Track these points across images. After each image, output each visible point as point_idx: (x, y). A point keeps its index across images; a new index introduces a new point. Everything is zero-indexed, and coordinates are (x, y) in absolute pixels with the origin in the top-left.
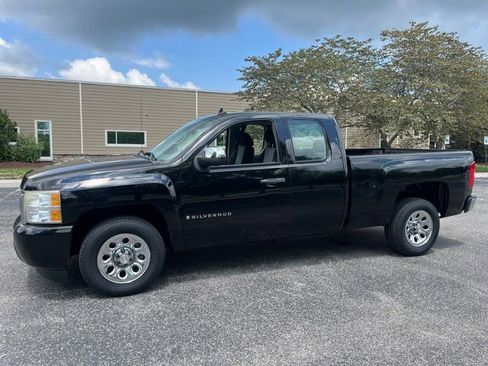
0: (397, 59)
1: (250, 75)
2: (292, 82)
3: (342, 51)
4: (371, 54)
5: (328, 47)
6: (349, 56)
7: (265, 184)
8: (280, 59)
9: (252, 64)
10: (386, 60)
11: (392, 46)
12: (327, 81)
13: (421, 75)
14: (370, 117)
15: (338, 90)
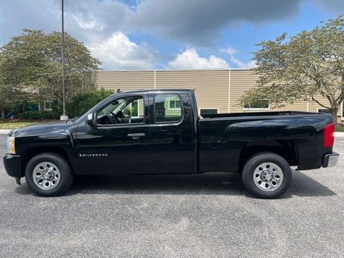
7: (131, 137)
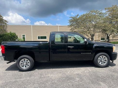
0: (109, 15)
1: (71, 21)
2: (82, 22)
3: (95, 14)
4: (102, 14)
5: (91, 13)
6: (97, 14)
8: (79, 17)
9: (71, 18)
10: (107, 15)
11: (108, 11)
12: (91, 21)
13: (116, 18)
14: (103, 30)
15: (94, 23)
